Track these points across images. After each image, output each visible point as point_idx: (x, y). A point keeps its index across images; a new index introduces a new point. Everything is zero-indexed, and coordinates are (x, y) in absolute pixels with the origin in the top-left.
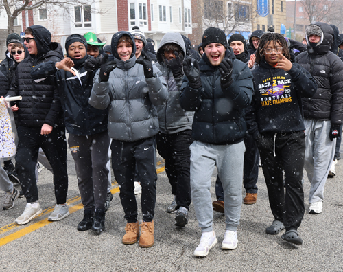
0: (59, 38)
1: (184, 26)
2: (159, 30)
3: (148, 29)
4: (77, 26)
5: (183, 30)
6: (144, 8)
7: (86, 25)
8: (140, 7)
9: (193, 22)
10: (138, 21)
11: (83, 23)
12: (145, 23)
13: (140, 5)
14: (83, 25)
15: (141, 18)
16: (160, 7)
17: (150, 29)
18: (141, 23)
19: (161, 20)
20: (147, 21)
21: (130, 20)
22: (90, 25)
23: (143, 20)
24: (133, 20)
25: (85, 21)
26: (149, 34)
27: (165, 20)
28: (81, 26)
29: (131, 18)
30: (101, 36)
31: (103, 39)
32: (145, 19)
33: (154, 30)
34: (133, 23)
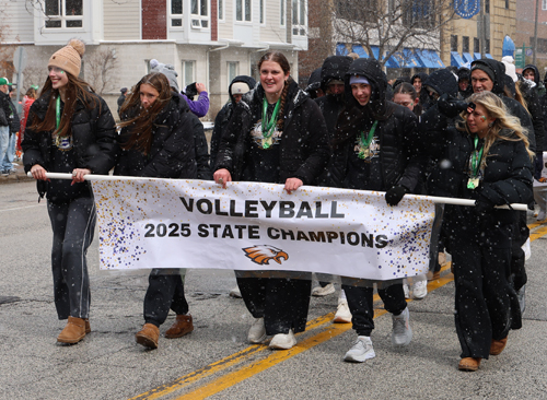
0: (9, 50)
1: (291, 32)
2: (235, 40)
3: (209, 35)
4: (50, 24)
5: (289, 40)
7: (70, 24)
9: (310, 26)
10: (187, 15)
11: (64, 17)
12: (205, 24)
14: (64, 24)
15: (195, 12)
17: (214, 37)
18: (195, 22)
19: (239, 17)
20: (208, 18)
21: (170, 16)
22: (78, 24)
23: (199, 17)
24: (177, 16)
26: (210, 47)
27: (248, 17)
28: (57, 24)
29: (173, 13)
30: (103, 48)
31: (109, 57)
32: (203, 13)
33: (224, 39)
34: (177, 23)
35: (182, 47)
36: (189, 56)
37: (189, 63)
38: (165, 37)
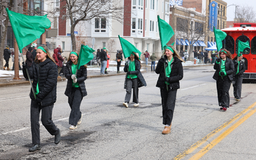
0: (83, 39)
2: (150, 37)
3: (142, 35)
4: (96, 31)
6: (141, 21)
7: (102, 31)
8: (139, 21)
10: (137, 29)
11: (100, 29)
12: (141, 32)
13: (139, 19)
14: (100, 31)
15: (139, 28)
16: (151, 21)
17: (144, 36)
19: (151, 30)
20: (142, 30)
21: (132, 29)
22: (105, 31)
23: (140, 30)
24: (134, 30)
25: (102, 28)
26: (142, 39)
27: (153, 30)
28: (98, 31)
29: (133, 28)
30: (111, 39)
31: (113, 41)
32: (141, 29)
33: (147, 37)
34: (134, 31)
35: (135, 39)
36: (137, 41)
37: (136, 43)
38: (130, 36)
